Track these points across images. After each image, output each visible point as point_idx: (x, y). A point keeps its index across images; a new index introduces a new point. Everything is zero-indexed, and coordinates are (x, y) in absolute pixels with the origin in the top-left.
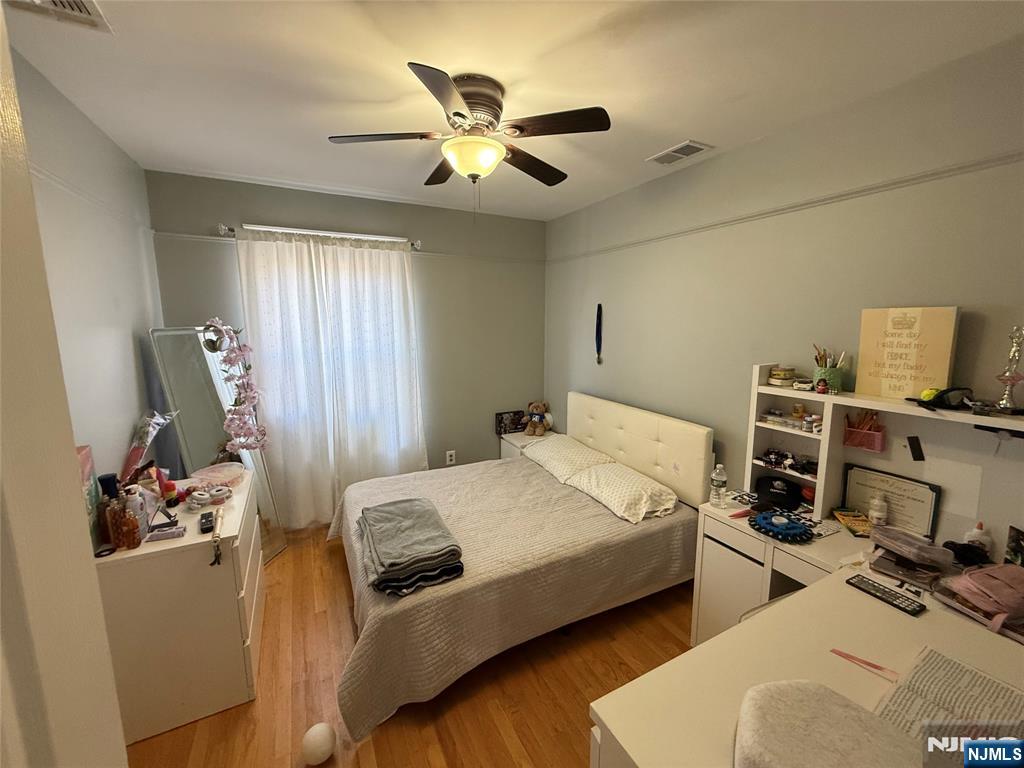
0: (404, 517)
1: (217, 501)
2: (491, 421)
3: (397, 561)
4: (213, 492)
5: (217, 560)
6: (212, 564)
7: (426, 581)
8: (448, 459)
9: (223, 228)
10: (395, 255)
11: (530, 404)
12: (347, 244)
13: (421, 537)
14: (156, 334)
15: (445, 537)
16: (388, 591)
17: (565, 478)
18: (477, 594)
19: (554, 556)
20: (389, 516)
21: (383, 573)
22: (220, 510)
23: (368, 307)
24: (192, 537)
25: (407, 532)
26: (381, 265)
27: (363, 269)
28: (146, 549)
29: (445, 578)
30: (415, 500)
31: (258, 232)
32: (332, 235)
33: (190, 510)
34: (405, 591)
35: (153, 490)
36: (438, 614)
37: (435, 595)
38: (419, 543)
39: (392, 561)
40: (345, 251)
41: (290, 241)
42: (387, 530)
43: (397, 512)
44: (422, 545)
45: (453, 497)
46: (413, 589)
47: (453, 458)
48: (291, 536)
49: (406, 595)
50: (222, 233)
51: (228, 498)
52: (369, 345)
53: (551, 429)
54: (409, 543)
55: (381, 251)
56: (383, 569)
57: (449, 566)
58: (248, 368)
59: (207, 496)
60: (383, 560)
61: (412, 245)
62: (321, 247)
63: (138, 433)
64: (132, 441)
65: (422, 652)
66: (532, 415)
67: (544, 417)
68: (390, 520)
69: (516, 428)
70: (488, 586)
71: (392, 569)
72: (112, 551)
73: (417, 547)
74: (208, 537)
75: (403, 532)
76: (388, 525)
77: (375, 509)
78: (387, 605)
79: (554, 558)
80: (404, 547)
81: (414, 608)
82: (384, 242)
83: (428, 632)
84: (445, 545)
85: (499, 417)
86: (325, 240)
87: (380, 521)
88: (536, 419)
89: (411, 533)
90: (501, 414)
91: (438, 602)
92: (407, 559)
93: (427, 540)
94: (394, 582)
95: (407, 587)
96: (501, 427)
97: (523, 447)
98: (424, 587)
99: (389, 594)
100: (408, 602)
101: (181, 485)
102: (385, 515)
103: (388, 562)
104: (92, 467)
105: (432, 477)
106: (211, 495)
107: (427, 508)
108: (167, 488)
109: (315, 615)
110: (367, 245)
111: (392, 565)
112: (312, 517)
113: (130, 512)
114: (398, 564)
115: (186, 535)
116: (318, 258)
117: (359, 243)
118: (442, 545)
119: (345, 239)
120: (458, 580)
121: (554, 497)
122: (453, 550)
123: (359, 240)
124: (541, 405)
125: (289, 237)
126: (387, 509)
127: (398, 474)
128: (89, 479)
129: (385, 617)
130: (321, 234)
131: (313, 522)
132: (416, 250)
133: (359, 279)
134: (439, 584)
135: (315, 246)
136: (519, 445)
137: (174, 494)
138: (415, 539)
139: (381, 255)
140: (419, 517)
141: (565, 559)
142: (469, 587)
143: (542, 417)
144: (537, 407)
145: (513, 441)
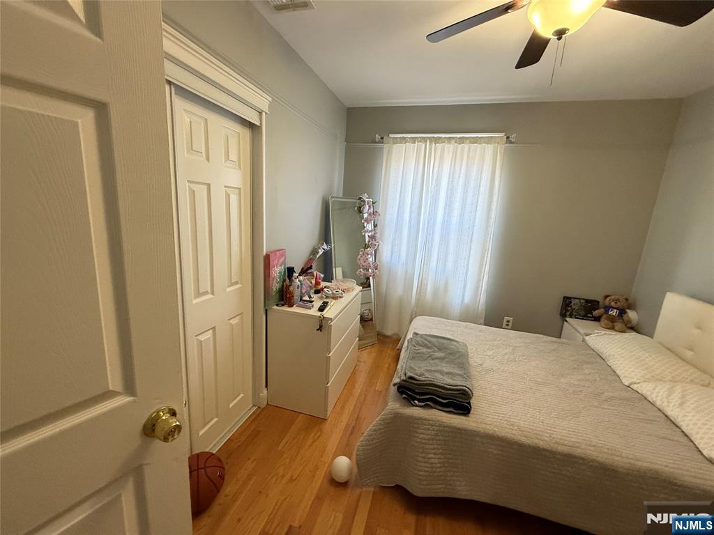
0: (439, 349)
1: (335, 298)
2: (557, 303)
3: (416, 377)
4: (334, 292)
5: (320, 329)
6: (318, 330)
7: (436, 404)
8: (505, 323)
9: (378, 137)
10: (489, 148)
11: (607, 297)
12: (453, 141)
13: (444, 369)
14: (333, 199)
15: (464, 378)
16: (404, 396)
17: (631, 381)
18: (478, 439)
19: (579, 450)
20: (429, 345)
21: (403, 380)
22: (332, 302)
23: (460, 189)
24: (314, 312)
25: (436, 361)
26: (477, 157)
27: (462, 159)
28: (295, 309)
29: (451, 410)
30: (454, 341)
31: (396, 138)
32: (443, 135)
33: (321, 298)
34: (416, 402)
35: (311, 283)
36: (437, 435)
37: (439, 418)
38: (441, 372)
39: (413, 375)
40: (449, 148)
41: (415, 143)
42: (423, 353)
43: (436, 344)
44: (443, 375)
45: (491, 352)
46: (423, 404)
47: (510, 324)
48: (382, 338)
49: (417, 406)
50: (377, 140)
51: (340, 297)
52: (455, 220)
53: (633, 328)
54: (433, 369)
55: (479, 145)
56: (404, 378)
57: (459, 402)
58: (375, 226)
59: (331, 292)
60: (407, 372)
61: (508, 138)
62: (434, 145)
63: (314, 252)
64: (310, 255)
65: (418, 456)
66: (607, 308)
67: (625, 312)
68: (428, 348)
69: (585, 316)
70: (492, 438)
71: (410, 381)
72: (283, 305)
73: (438, 375)
74: (319, 314)
75: (433, 359)
76: (424, 350)
77: (422, 336)
78: (401, 405)
79: (578, 452)
80: (427, 370)
81: (420, 419)
82: (483, 137)
83: (425, 444)
84: (459, 383)
85: (567, 301)
86: (437, 140)
87: (421, 346)
88: (614, 312)
89: (439, 363)
90: (570, 298)
91: (440, 426)
92: (424, 379)
93: (447, 373)
94: (411, 391)
95: (419, 400)
96: (567, 311)
97: (587, 335)
98: (433, 408)
99: (404, 398)
100: (416, 412)
101: (323, 284)
102: (426, 342)
103: (409, 374)
104: (285, 260)
105: (480, 331)
106: (333, 293)
107: (460, 350)
108: (317, 283)
109: (375, 390)
110: (468, 141)
111: (411, 378)
112: (396, 330)
113: (292, 288)
114: (417, 380)
115: (313, 309)
116: (430, 153)
117: (462, 140)
118: (458, 382)
119: (453, 138)
120: (463, 417)
121: (606, 394)
122: (464, 390)
123: (463, 137)
124: (621, 299)
125: (414, 140)
126: (429, 338)
127: (456, 320)
128: (281, 266)
129: (398, 414)
130: (436, 135)
131: (395, 334)
132: (511, 142)
133: (457, 168)
134: (445, 411)
135: (430, 144)
136: (582, 332)
137: (319, 287)
138: (439, 368)
139: (478, 149)
140: (451, 354)
141: (593, 461)
142: (471, 428)
143: (622, 312)
144: (617, 301)
145: (576, 326)
